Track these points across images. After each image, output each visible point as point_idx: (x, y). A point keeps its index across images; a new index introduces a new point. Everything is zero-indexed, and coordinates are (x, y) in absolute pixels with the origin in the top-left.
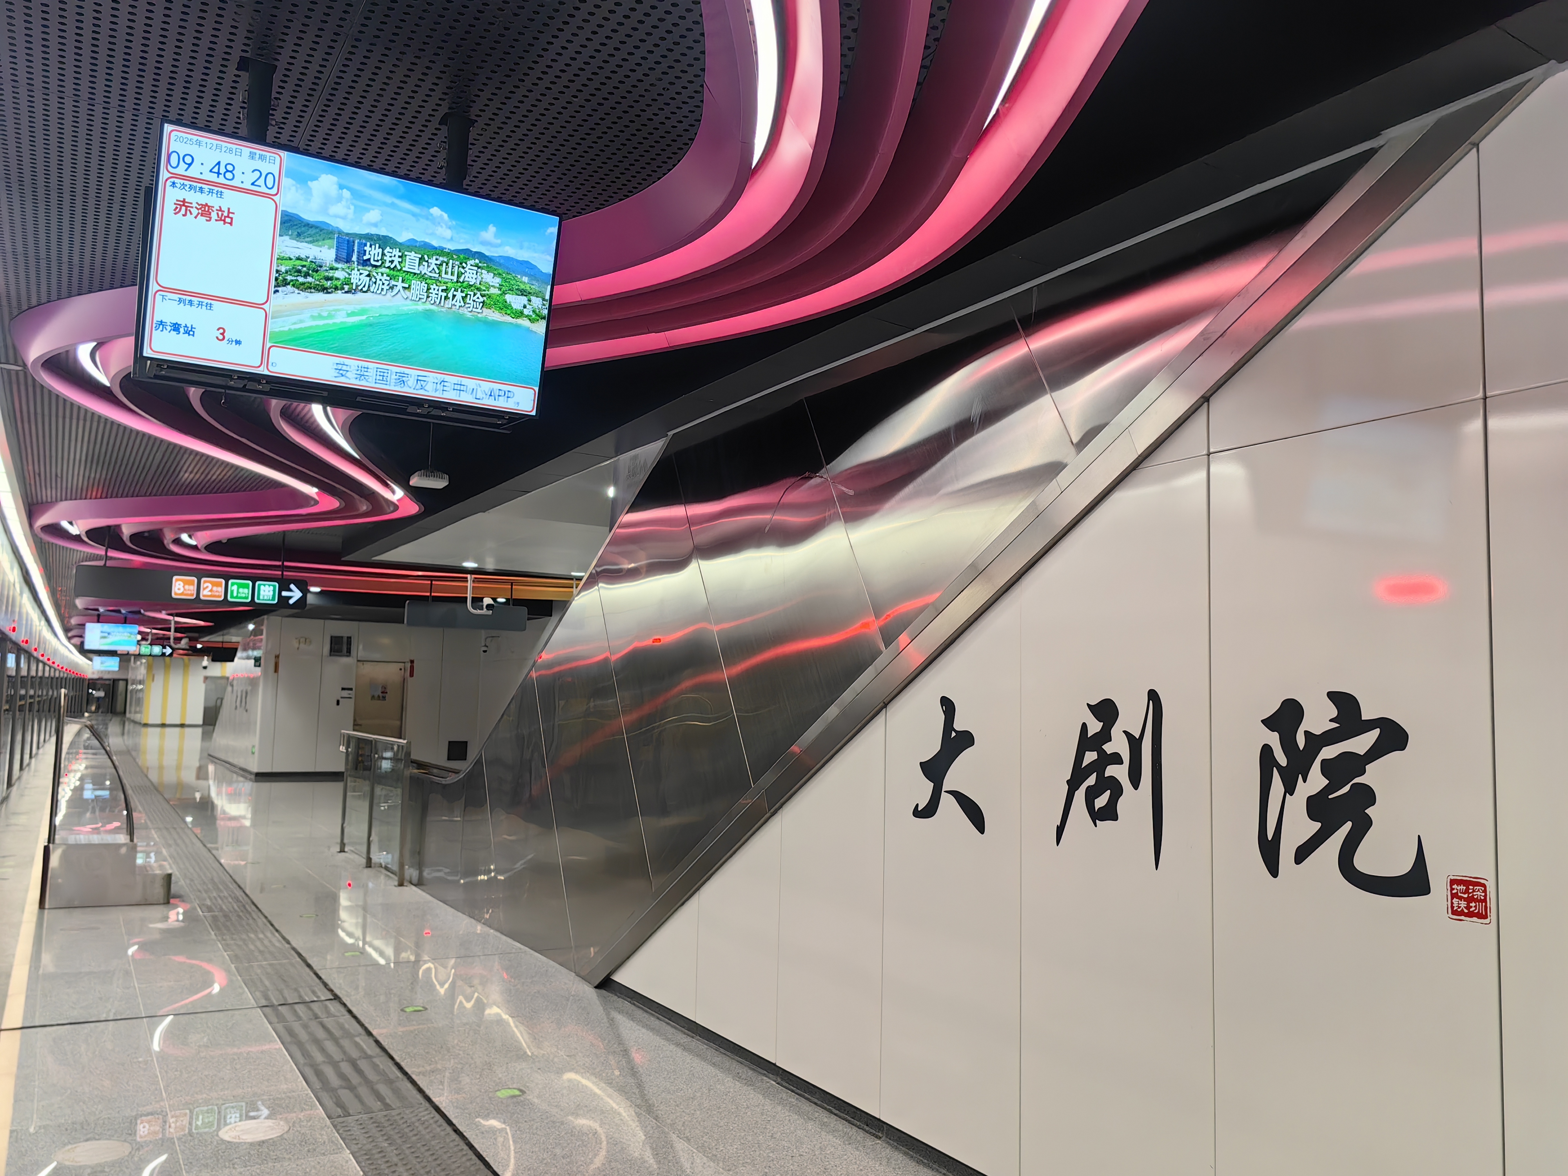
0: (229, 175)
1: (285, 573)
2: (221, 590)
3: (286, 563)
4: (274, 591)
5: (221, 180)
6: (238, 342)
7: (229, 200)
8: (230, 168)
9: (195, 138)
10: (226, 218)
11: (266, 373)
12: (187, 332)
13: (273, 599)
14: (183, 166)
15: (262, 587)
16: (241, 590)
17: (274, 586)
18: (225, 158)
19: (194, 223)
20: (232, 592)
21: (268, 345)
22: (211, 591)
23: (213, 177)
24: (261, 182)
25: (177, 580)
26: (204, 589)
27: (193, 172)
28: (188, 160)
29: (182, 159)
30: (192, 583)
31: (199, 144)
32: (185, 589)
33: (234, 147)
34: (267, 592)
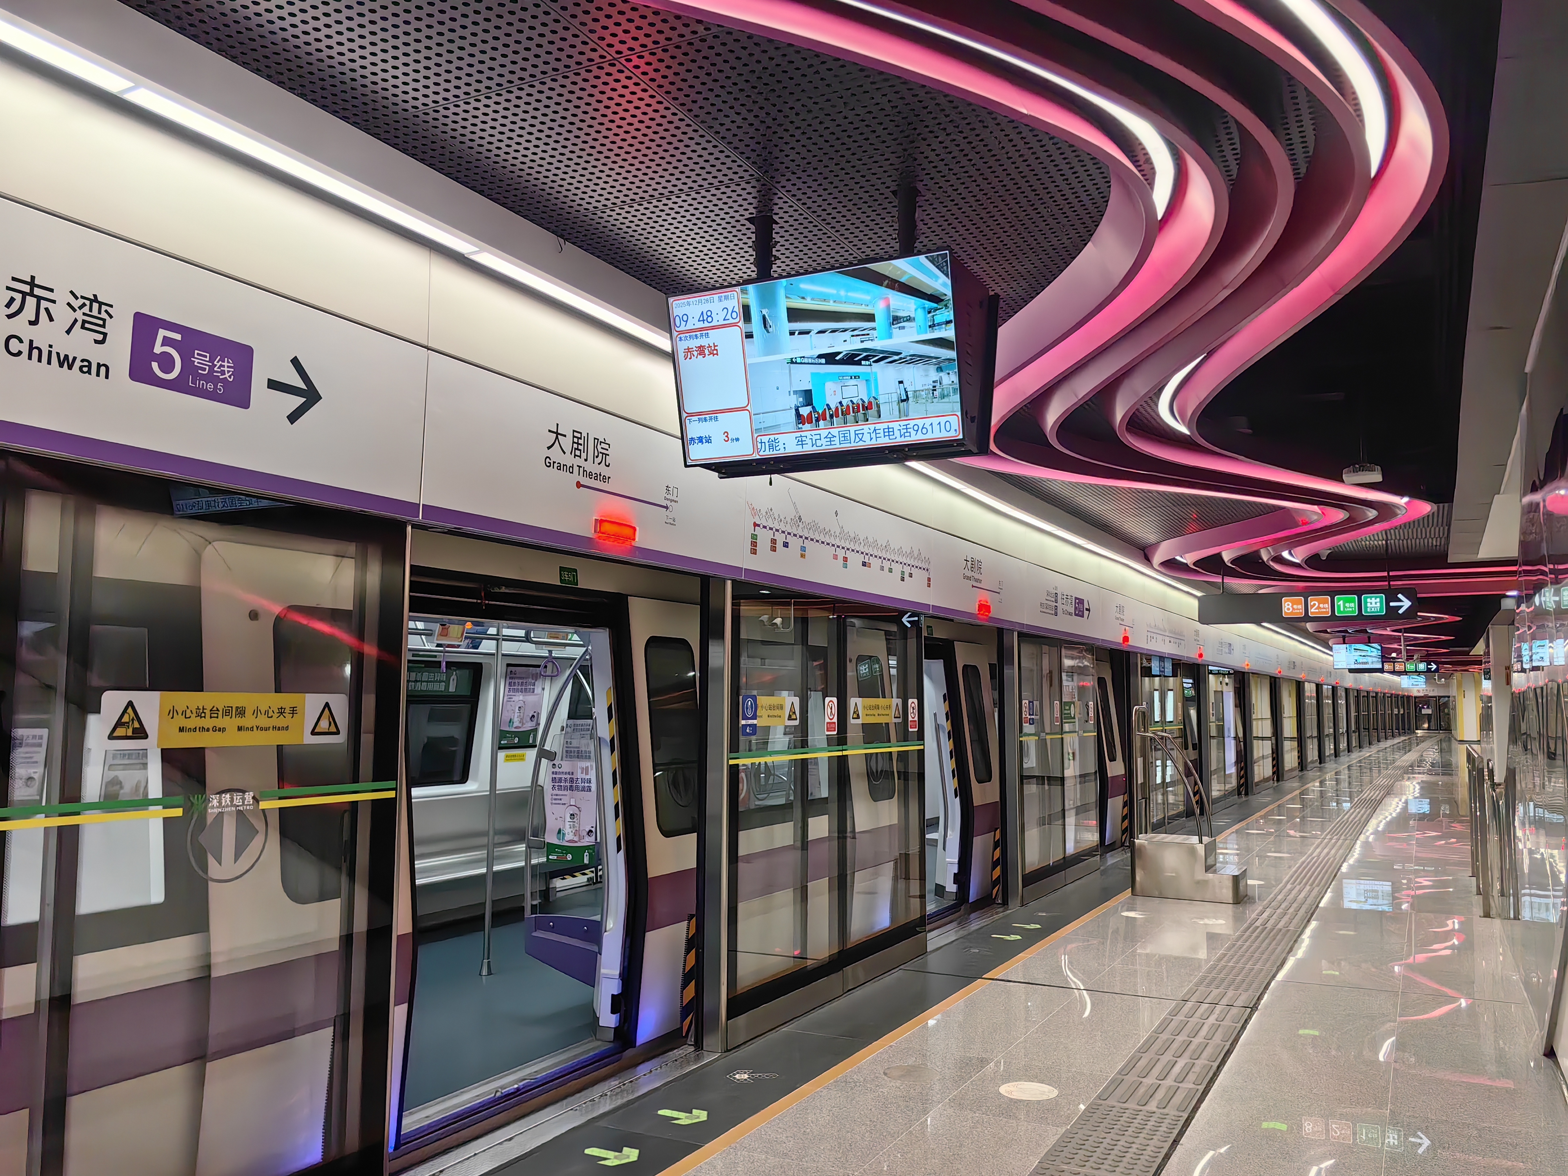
0: (710, 319)
1: (1392, 583)
2: (1328, 606)
3: (1391, 574)
4: (1381, 602)
5: (706, 325)
6: (737, 440)
7: (715, 337)
8: (709, 314)
9: (686, 301)
10: (714, 351)
11: (758, 457)
12: (707, 442)
13: (1381, 610)
14: (683, 323)
15: (1369, 600)
16: (1347, 605)
17: (1381, 598)
18: (705, 307)
19: (698, 361)
20: (1339, 606)
21: (756, 436)
22: (1319, 608)
23: (701, 325)
24: (729, 317)
25: (1286, 602)
26: (1312, 607)
27: (690, 326)
28: (685, 318)
29: (681, 319)
30: (1299, 603)
31: (689, 304)
32: (1293, 609)
33: (708, 297)
34: (1374, 604)
